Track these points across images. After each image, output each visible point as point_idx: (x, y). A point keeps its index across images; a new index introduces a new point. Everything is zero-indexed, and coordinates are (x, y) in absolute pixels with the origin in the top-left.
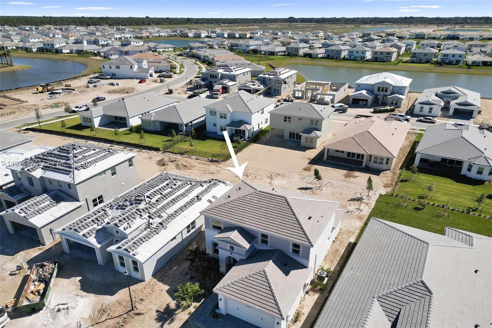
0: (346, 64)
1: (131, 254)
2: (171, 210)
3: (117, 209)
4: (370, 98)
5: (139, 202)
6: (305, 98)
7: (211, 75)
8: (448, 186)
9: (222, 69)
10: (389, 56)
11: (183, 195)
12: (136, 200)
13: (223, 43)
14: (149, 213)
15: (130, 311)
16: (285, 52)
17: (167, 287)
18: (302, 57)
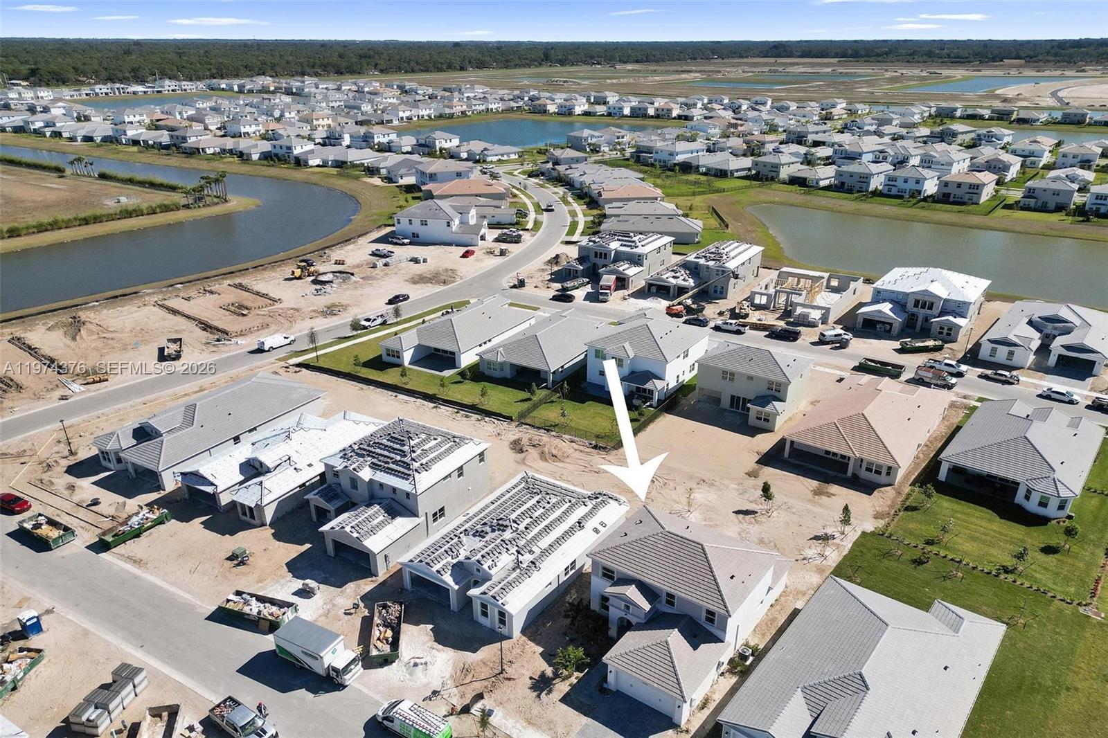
0: (879, 207)
1: (500, 603)
2: (545, 542)
3: (474, 535)
4: (897, 320)
5: (503, 528)
6: (774, 307)
7: (596, 253)
8: (984, 524)
9: (618, 240)
10: (975, 191)
11: (559, 520)
12: (498, 524)
13: (620, 140)
14: (517, 546)
15: (499, 674)
16: (749, 169)
17: (541, 650)
18: (785, 183)
